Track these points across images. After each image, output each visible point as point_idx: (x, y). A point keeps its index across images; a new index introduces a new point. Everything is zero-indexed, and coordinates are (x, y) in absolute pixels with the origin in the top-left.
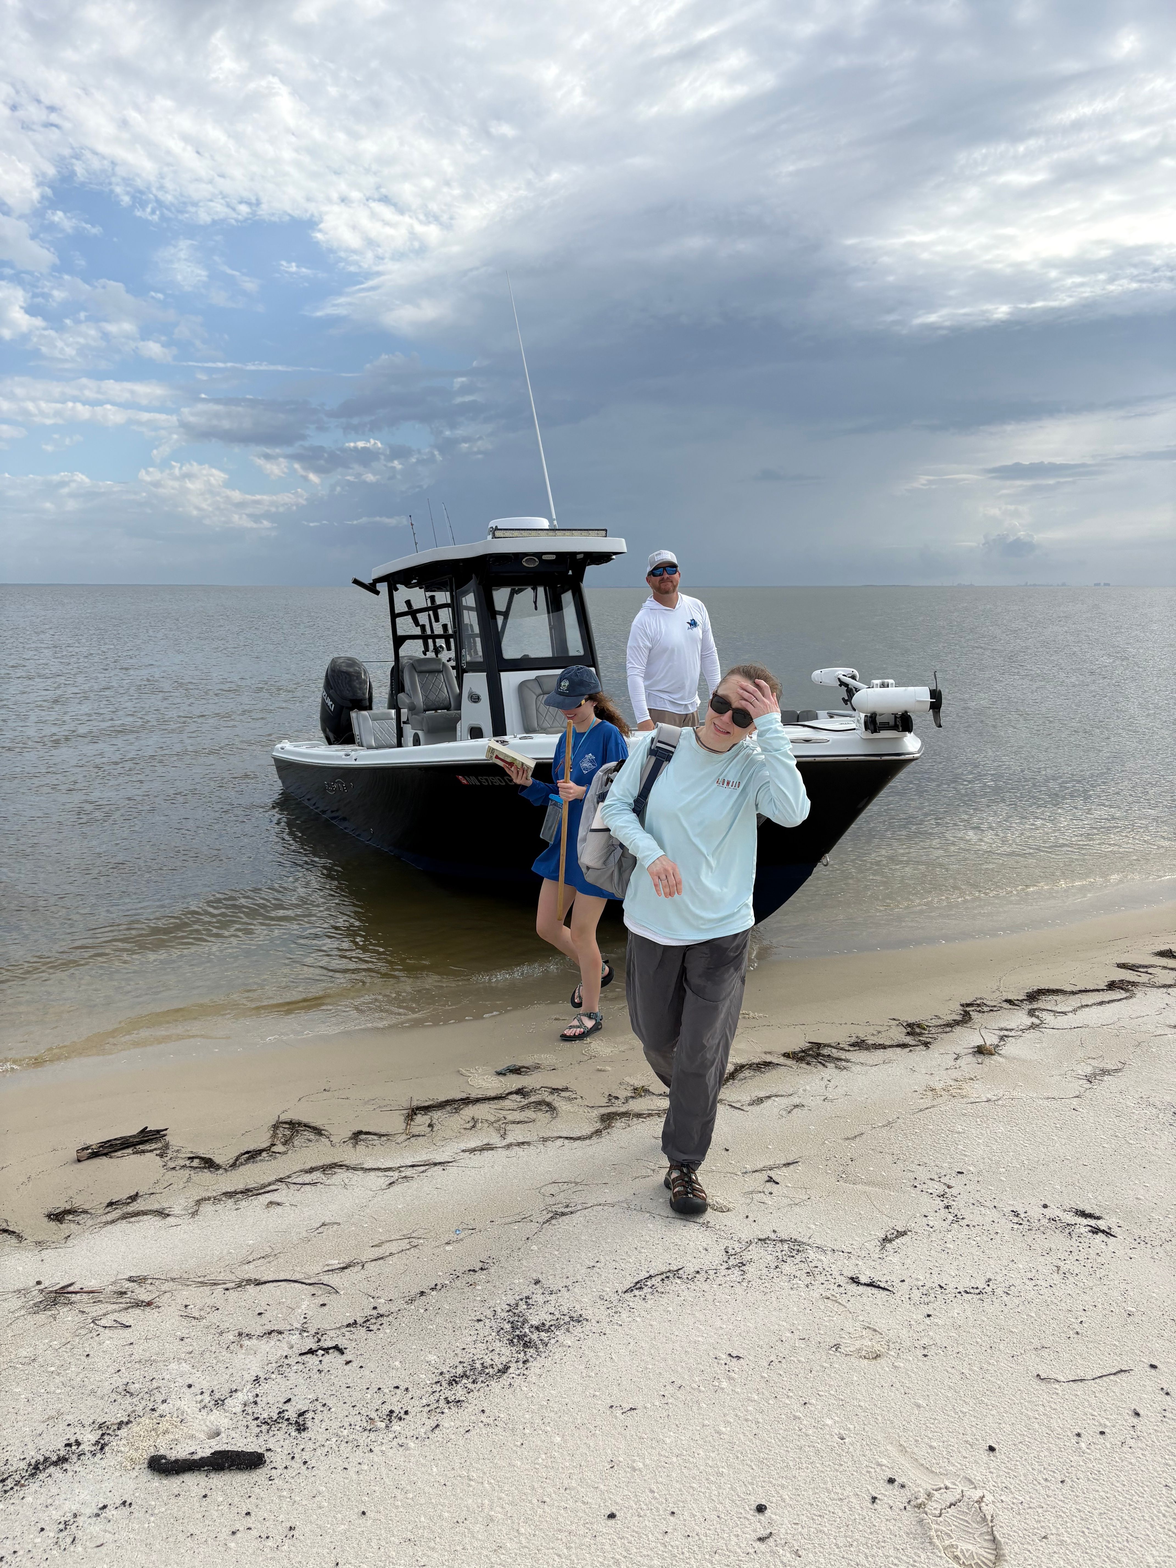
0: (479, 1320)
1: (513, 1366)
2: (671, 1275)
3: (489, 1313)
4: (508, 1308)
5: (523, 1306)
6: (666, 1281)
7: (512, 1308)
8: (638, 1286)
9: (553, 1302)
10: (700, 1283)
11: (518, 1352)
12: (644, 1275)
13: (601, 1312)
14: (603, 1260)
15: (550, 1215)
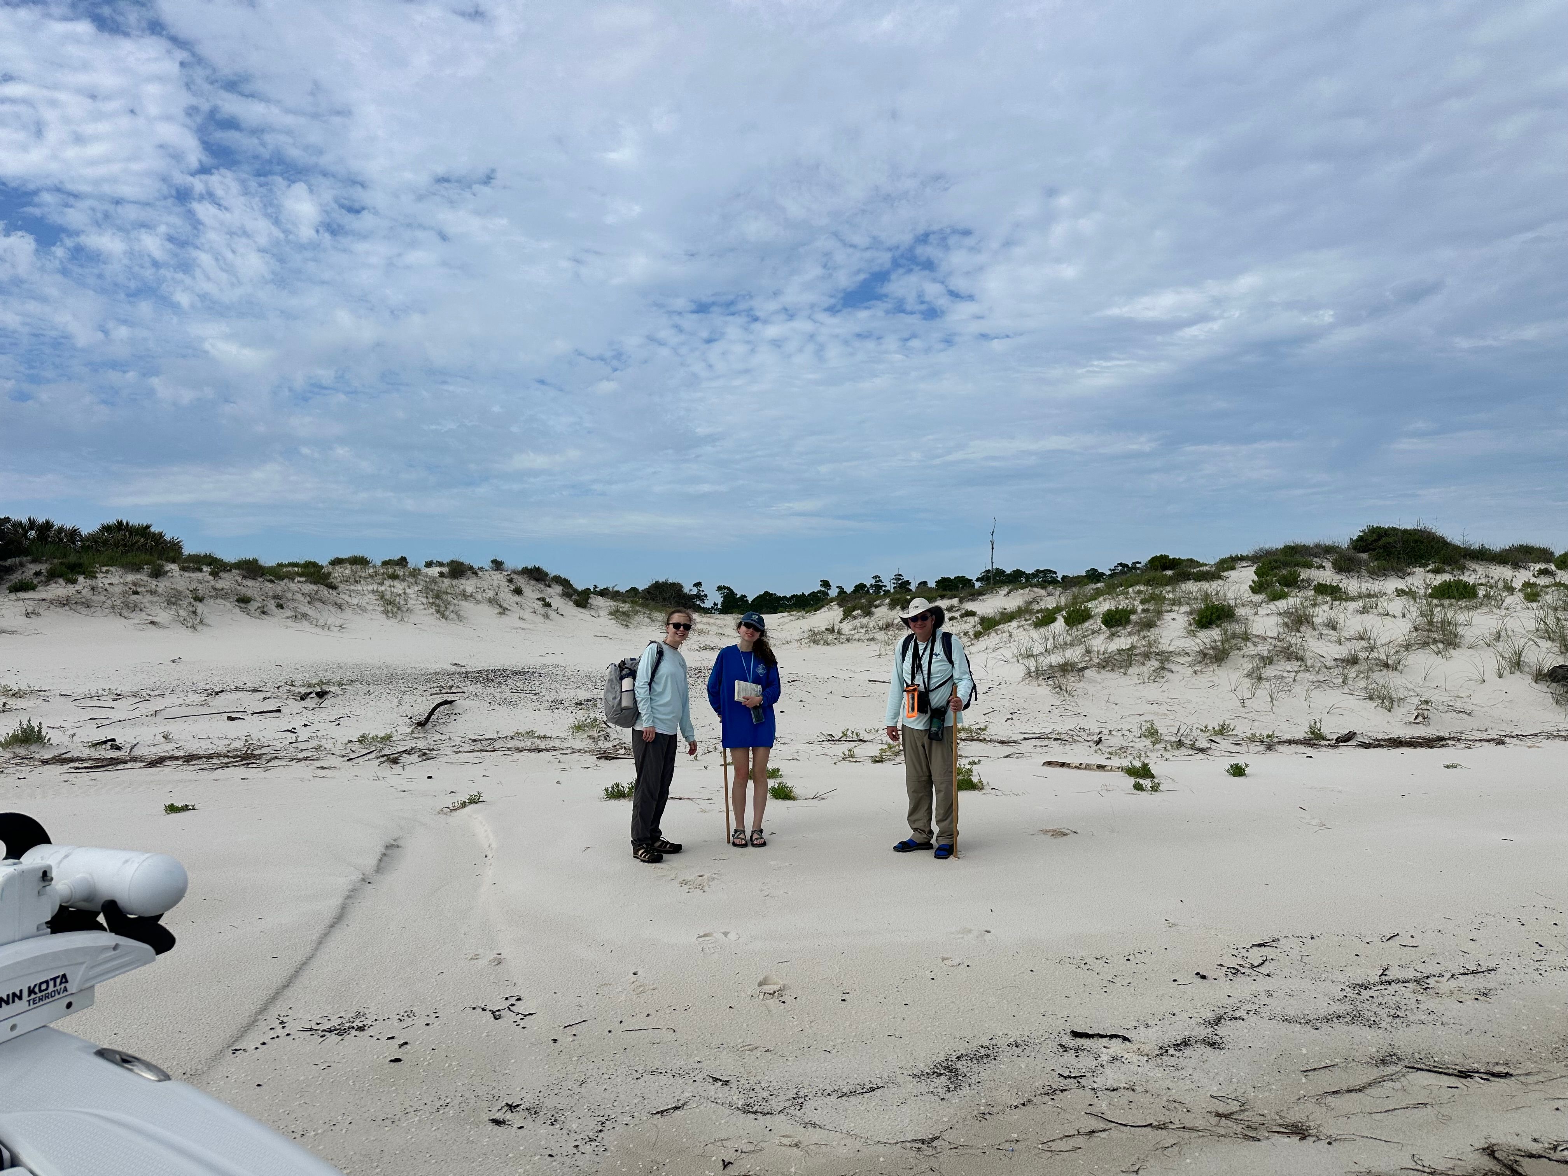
0: (979, 1082)
1: (954, 1059)
2: (848, 1094)
3: (973, 1086)
4: (961, 1087)
5: (952, 1087)
6: (853, 1091)
7: (958, 1086)
8: (872, 1090)
9: (931, 1087)
10: (829, 1089)
11: (952, 1065)
12: (866, 1095)
13: (900, 1079)
14: (895, 1107)
15: (934, 1144)
